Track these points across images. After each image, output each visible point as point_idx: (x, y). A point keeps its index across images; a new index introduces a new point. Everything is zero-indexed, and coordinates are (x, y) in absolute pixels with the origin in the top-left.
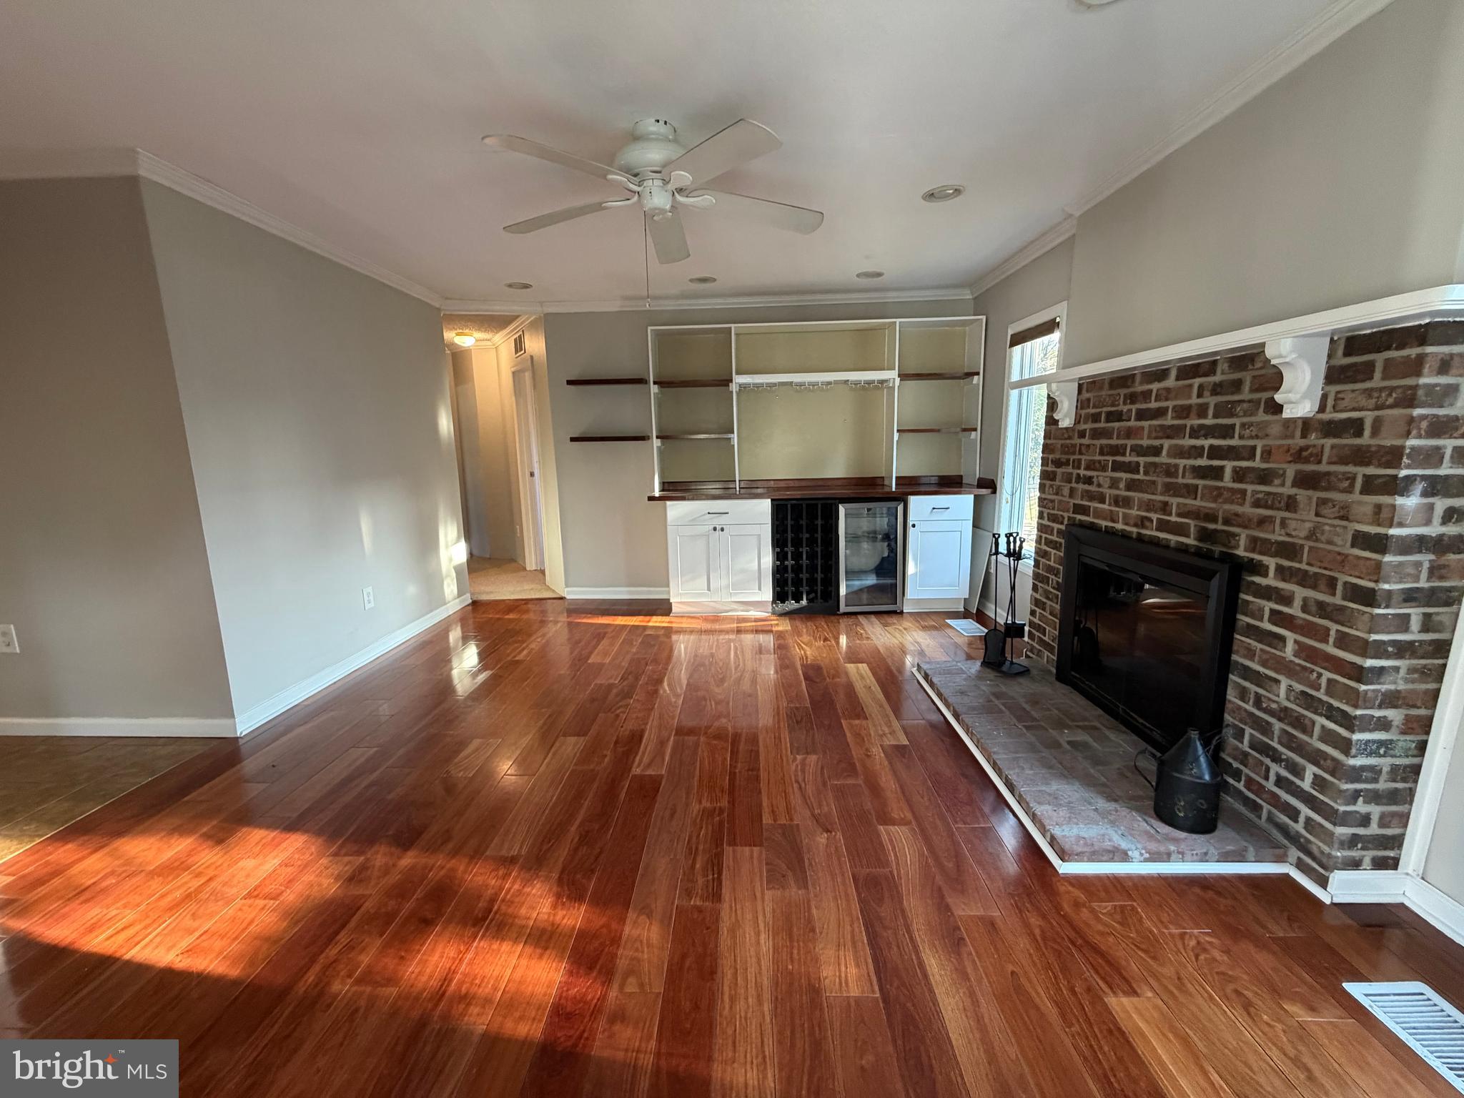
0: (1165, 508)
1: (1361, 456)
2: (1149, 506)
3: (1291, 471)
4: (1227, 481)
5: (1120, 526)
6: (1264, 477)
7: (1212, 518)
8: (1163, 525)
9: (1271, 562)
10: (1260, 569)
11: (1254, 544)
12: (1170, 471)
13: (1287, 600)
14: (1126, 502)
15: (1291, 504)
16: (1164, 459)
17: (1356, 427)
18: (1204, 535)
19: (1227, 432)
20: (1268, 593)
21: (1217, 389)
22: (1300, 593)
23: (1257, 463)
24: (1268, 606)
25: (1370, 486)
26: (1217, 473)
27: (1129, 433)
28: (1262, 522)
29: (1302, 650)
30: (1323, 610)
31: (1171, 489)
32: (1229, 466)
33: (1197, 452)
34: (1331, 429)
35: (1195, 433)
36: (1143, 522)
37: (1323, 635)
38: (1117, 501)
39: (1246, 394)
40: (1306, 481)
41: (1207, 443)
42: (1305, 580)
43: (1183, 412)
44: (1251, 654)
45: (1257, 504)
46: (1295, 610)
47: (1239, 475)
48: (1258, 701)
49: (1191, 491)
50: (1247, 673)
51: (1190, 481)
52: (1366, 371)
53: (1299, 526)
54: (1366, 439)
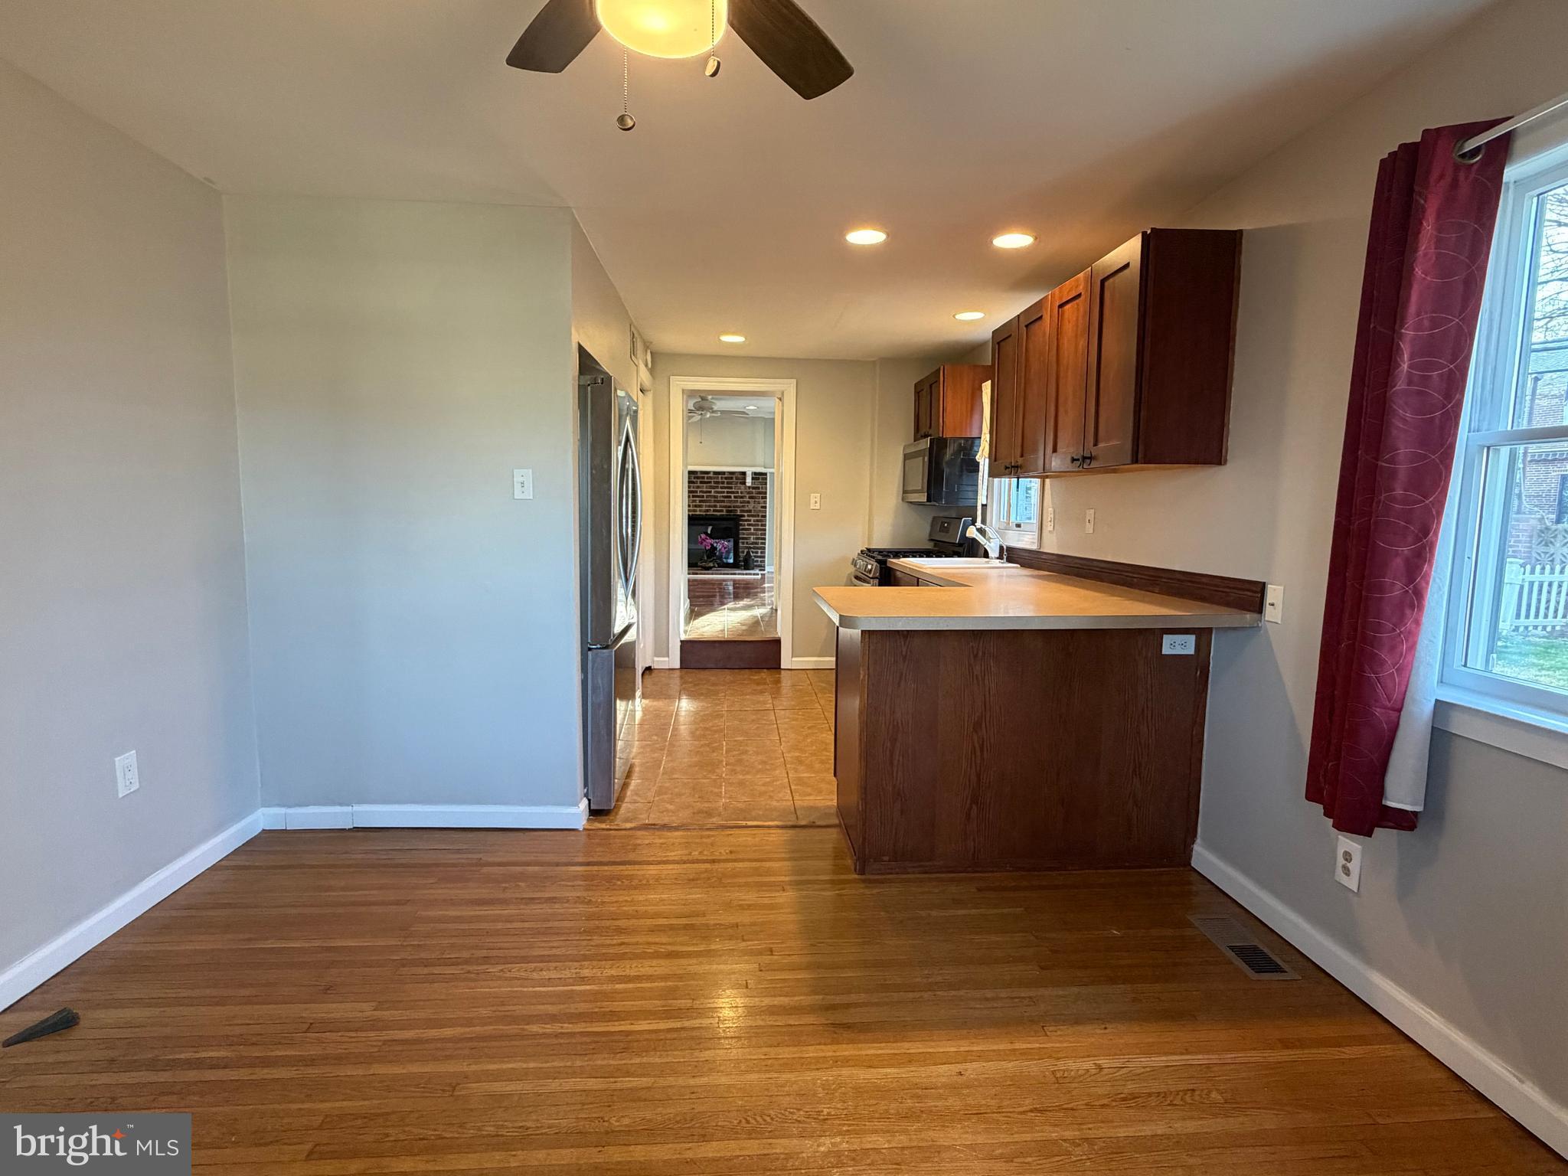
0: (715, 506)
1: (760, 493)
2: (709, 506)
3: (747, 496)
4: (733, 499)
5: (698, 513)
6: (742, 497)
7: (730, 507)
8: (714, 511)
9: (746, 514)
10: (744, 516)
11: (742, 511)
12: (715, 497)
13: (750, 521)
14: (700, 506)
15: (748, 502)
16: (713, 494)
17: (758, 488)
18: (727, 511)
19: (731, 488)
20: (746, 520)
21: (726, 478)
22: (752, 519)
23: (740, 494)
24: (746, 523)
25: (763, 498)
26: (730, 497)
27: (698, 487)
28: (743, 506)
29: (754, 530)
30: (758, 521)
31: (715, 501)
32: (732, 495)
33: (724, 492)
34: (754, 488)
35: (721, 488)
36: (707, 511)
37: (758, 525)
38: (696, 506)
39: (734, 480)
40: (750, 498)
41: (725, 490)
42: (753, 516)
43: (718, 483)
44: (744, 534)
45: (741, 503)
46: (752, 522)
47: (735, 497)
48: (747, 543)
49: (723, 501)
50: (743, 538)
51: (722, 499)
52: (759, 479)
53: (751, 507)
54: (760, 490)
